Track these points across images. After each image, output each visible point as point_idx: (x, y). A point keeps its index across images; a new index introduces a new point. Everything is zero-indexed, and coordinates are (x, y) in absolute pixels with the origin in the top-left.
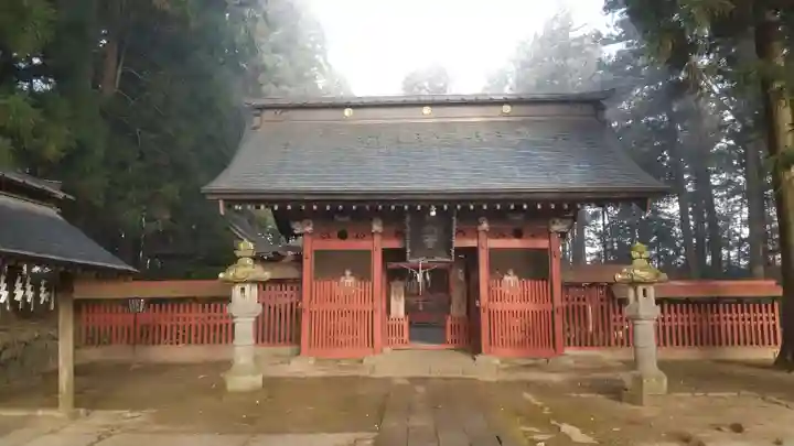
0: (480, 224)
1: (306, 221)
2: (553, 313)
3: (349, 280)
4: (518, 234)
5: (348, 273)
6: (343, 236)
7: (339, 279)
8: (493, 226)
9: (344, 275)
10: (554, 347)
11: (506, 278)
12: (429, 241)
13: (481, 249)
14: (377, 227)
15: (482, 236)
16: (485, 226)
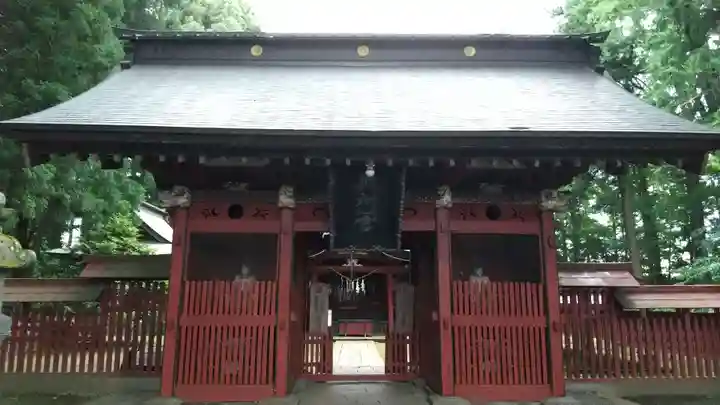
0: (439, 197)
1: (177, 189)
2: (547, 330)
3: (245, 282)
4: (493, 214)
5: (245, 270)
6: (235, 212)
7: (233, 279)
8: (458, 201)
9: (239, 272)
10: (550, 381)
11: (473, 279)
12: (366, 221)
13: (440, 235)
14: (286, 199)
15: (442, 215)
16: (447, 199)
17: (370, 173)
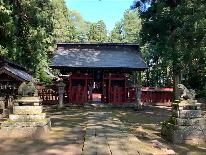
2: (124, 94)
3: (79, 86)
5: (79, 84)
6: (78, 76)
8: (112, 75)
9: (78, 85)
12: (98, 78)
13: (109, 80)
14: (86, 74)
15: (110, 77)
16: (110, 75)
17: (99, 72)
